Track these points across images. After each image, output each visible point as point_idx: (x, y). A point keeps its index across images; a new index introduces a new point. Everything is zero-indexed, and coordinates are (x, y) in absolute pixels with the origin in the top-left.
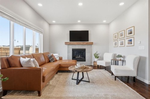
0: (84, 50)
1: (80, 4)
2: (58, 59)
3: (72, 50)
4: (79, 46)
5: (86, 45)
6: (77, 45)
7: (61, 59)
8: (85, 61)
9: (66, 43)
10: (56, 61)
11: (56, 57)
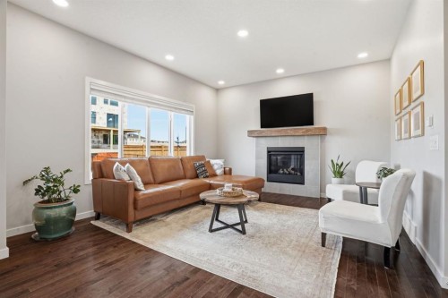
0: (300, 152)
1: (243, 34)
2: (219, 172)
3: (269, 152)
4: (284, 139)
5: (306, 138)
6: (280, 138)
7: (227, 172)
8: (303, 183)
9: (251, 133)
10: (215, 175)
11: (215, 167)
